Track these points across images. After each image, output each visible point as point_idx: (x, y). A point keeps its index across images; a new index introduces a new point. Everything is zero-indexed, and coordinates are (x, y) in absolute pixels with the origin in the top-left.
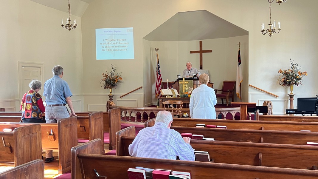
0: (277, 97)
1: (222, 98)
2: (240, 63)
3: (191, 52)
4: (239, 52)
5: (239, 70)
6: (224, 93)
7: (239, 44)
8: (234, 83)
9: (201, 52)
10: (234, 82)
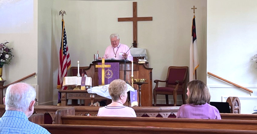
0: (249, 92)
1: (167, 93)
2: (194, 38)
3: (120, 20)
4: (194, 20)
5: (193, 49)
6: (169, 85)
7: (194, 8)
8: (184, 71)
9: (135, 19)
10: (186, 69)
